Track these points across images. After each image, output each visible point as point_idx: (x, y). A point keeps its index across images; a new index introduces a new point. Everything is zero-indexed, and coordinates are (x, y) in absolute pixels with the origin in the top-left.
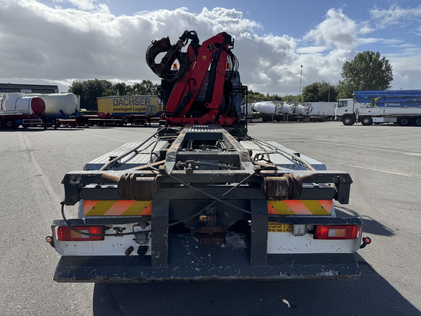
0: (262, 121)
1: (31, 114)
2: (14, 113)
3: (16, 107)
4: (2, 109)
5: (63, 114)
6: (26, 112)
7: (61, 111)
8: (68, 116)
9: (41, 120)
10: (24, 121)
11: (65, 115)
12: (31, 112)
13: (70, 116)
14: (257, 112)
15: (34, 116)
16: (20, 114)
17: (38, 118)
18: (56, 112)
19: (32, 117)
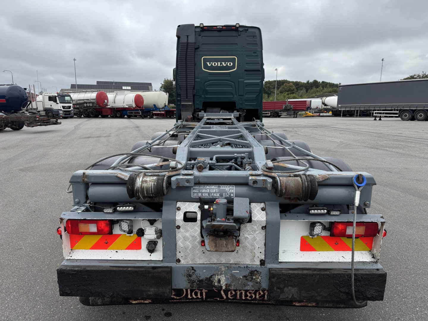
0: (331, 115)
1: (134, 107)
2: (123, 106)
3: (124, 102)
4: (115, 103)
5: (155, 107)
6: (130, 106)
7: (155, 105)
8: (159, 109)
9: (141, 112)
10: (129, 112)
11: (157, 109)
12: (134, 106)
13: (161, 110)
14: (328, 107)
15: (136, 108)
16: (127, 107)
17: (139, 111)
18: (151, 106)
19: (134, 109)
